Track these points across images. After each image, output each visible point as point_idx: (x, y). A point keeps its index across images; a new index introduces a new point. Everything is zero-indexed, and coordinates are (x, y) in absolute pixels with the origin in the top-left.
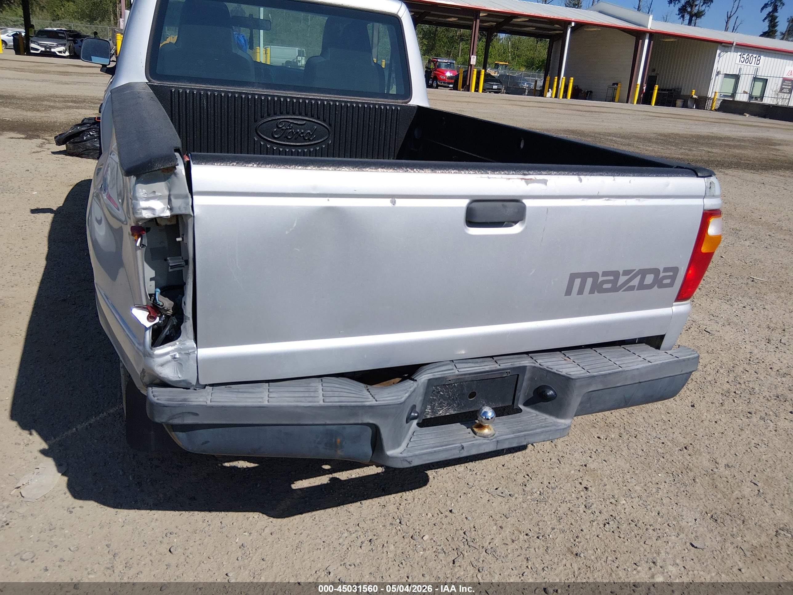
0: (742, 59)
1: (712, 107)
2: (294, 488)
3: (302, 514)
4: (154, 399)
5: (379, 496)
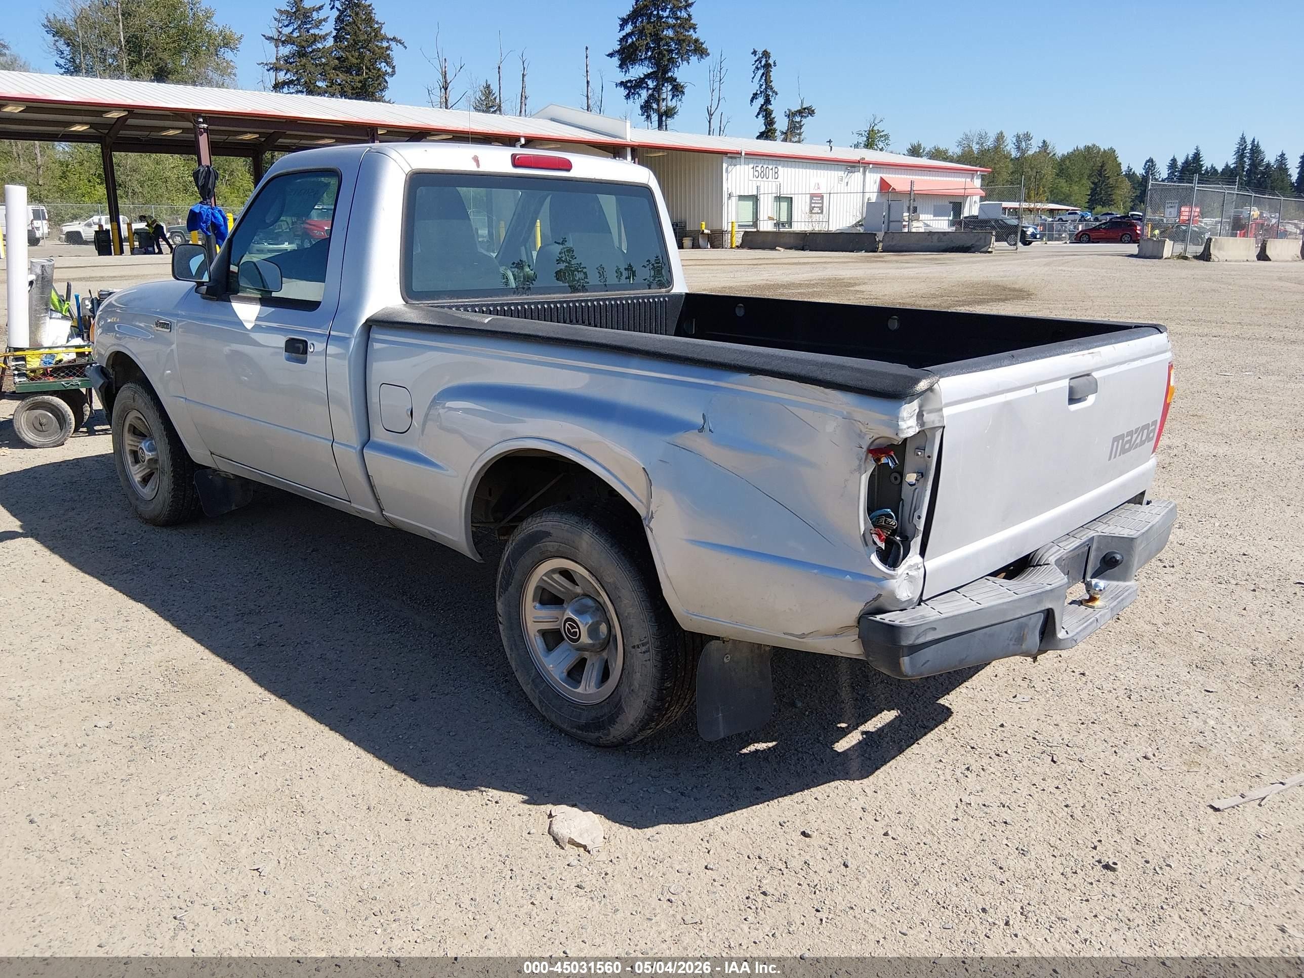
0: (756, 174)
1: (732, 244)
2: (839, 751)
3: (879, 769)
4: (897, 623)
5: (925, 734)
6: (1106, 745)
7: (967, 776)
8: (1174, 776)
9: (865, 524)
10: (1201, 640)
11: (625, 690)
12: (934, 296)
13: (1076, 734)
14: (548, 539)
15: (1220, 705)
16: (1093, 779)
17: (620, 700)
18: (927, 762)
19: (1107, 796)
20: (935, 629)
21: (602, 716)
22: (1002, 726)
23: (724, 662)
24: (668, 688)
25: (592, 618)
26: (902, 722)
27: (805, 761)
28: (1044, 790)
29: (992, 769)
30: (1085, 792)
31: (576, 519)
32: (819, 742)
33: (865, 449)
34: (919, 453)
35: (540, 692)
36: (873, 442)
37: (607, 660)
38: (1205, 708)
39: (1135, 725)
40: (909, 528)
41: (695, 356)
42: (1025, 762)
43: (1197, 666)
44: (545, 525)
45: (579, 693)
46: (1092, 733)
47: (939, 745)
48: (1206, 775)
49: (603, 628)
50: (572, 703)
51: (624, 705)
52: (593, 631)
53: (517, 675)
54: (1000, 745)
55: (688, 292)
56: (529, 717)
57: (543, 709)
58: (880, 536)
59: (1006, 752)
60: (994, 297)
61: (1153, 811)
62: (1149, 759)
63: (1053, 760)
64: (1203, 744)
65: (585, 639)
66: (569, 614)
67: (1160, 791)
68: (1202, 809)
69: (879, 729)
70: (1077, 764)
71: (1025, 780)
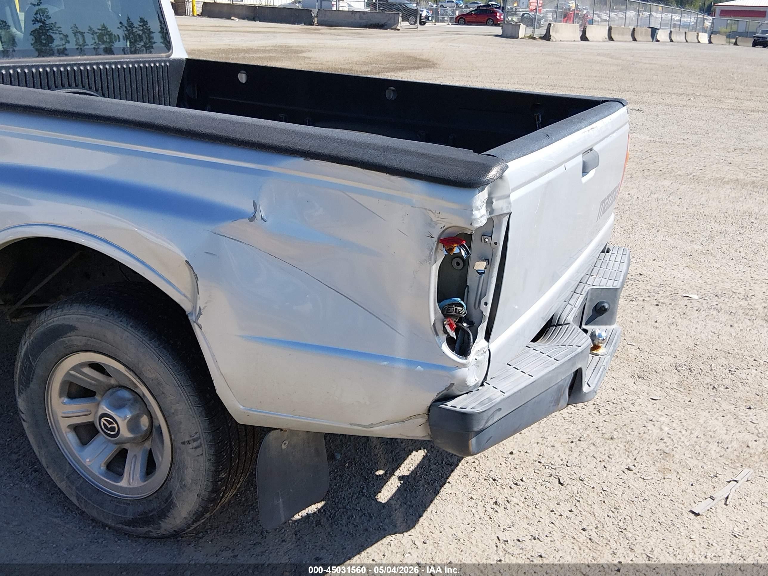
1: (193, 12)
2: (383, 502)
3: (422, 516)
4: (468, 410)
5: (452, 471)
6: (596, 460)
7: (497, 511)
8: (656, 484)
9: (435, 314)
10: (634, 352)
11: (176, 485)
12: (365, 64)
13: (570, 453)
14: (73, 333)
15: (666, 411)
16: (596, 497)
17: (170, 495)
18: (460, 501)
19: (611, 514)
20: (500, 409)
21: (151, 511)
22: (512, 453)
23: (282, 449)
24: (223, 478)
25: (131, 412)
26: (430, 461)
27: (355, 520)
28: (561, 515)
29: (515, 500)
30: (593, 512)
31: (106, 311)
32: (363, 495)
33: (436, 239)
34: (487, 240)
35: (77, 488)
36: (443, 231)
37: (151, 449)
38: (657, 416)
39: (611, 438)
40: (475, 314)
41: (238, 136)
42: (539, 488)
43: (639, 377)
44: (69, 318)
45: (121, 487)
46: (581, 450)
47: (464, 481)
48: (678, 480)
49: (145, 421)
50: (114, 499)
51: (175, 501)
52: (133, 425)
53: (50, 471)
54: (515, 473)
55: (187, 57)
56: (66, 512)
57: (83, 506)
58: (451, 326)
59: (522, 480)
60: (409, 65)
61: (651, 524)
62: (631, 470)
63: (560, 483)
64: (667, 450)
65: (125, 433)
66: (104, 409)
67: (650, 502)
68: (686, 515)
69: (412, 472)
70: (579, 483)
71: (544, 507)
